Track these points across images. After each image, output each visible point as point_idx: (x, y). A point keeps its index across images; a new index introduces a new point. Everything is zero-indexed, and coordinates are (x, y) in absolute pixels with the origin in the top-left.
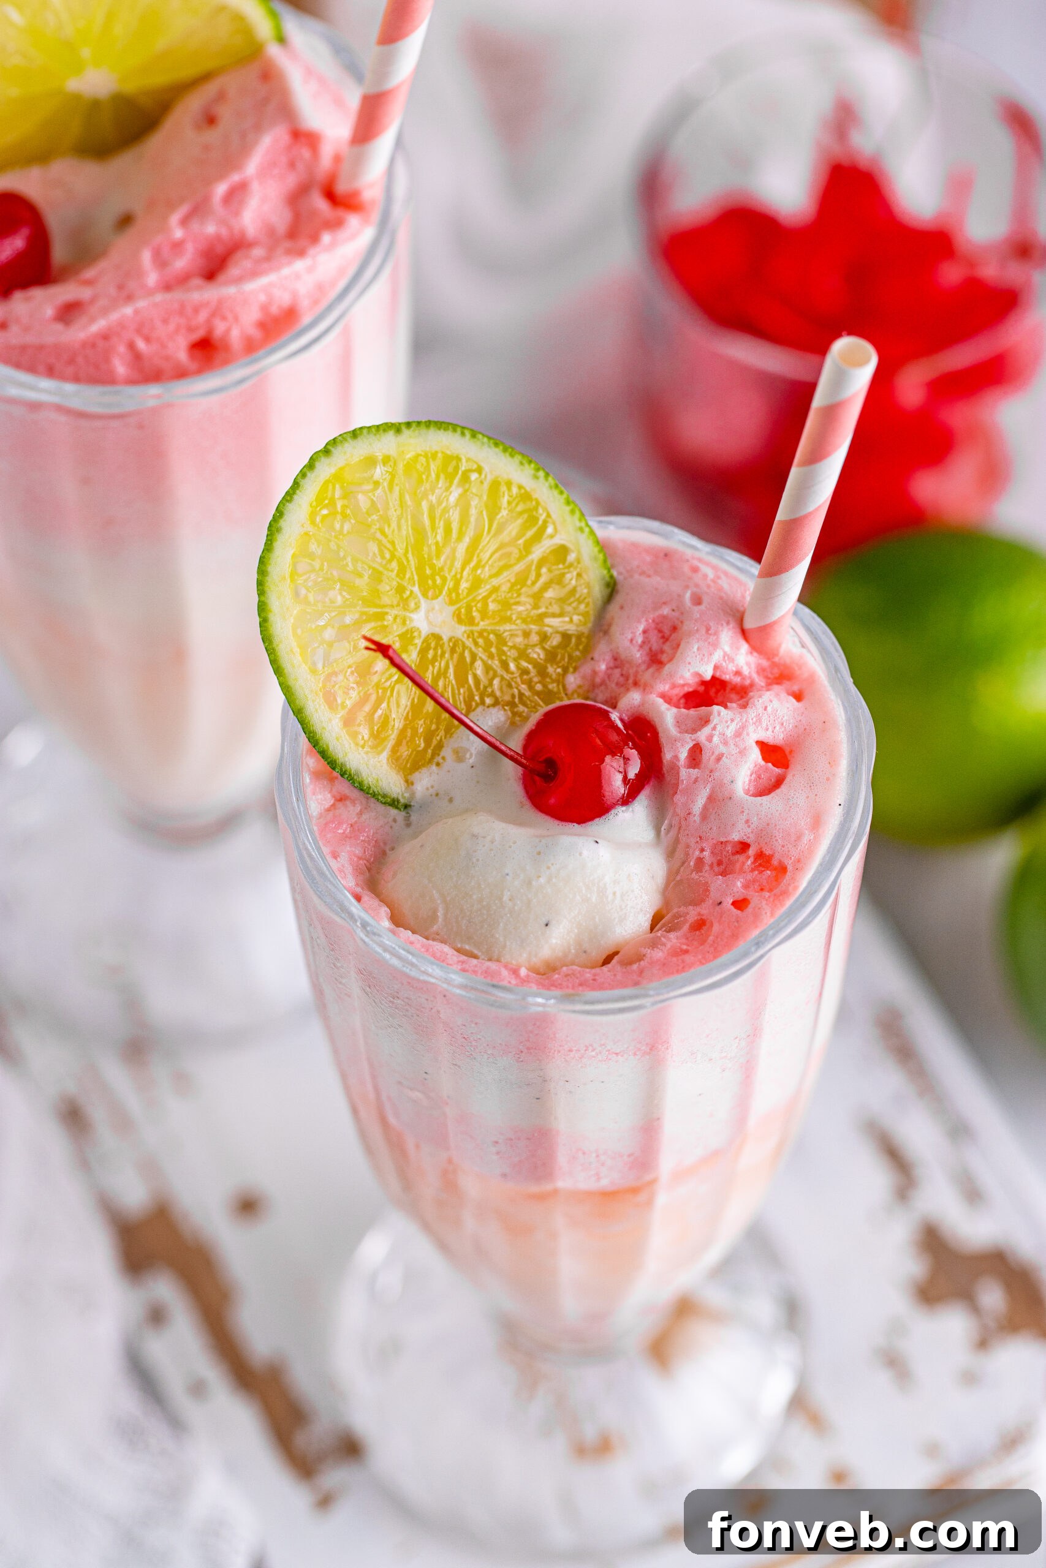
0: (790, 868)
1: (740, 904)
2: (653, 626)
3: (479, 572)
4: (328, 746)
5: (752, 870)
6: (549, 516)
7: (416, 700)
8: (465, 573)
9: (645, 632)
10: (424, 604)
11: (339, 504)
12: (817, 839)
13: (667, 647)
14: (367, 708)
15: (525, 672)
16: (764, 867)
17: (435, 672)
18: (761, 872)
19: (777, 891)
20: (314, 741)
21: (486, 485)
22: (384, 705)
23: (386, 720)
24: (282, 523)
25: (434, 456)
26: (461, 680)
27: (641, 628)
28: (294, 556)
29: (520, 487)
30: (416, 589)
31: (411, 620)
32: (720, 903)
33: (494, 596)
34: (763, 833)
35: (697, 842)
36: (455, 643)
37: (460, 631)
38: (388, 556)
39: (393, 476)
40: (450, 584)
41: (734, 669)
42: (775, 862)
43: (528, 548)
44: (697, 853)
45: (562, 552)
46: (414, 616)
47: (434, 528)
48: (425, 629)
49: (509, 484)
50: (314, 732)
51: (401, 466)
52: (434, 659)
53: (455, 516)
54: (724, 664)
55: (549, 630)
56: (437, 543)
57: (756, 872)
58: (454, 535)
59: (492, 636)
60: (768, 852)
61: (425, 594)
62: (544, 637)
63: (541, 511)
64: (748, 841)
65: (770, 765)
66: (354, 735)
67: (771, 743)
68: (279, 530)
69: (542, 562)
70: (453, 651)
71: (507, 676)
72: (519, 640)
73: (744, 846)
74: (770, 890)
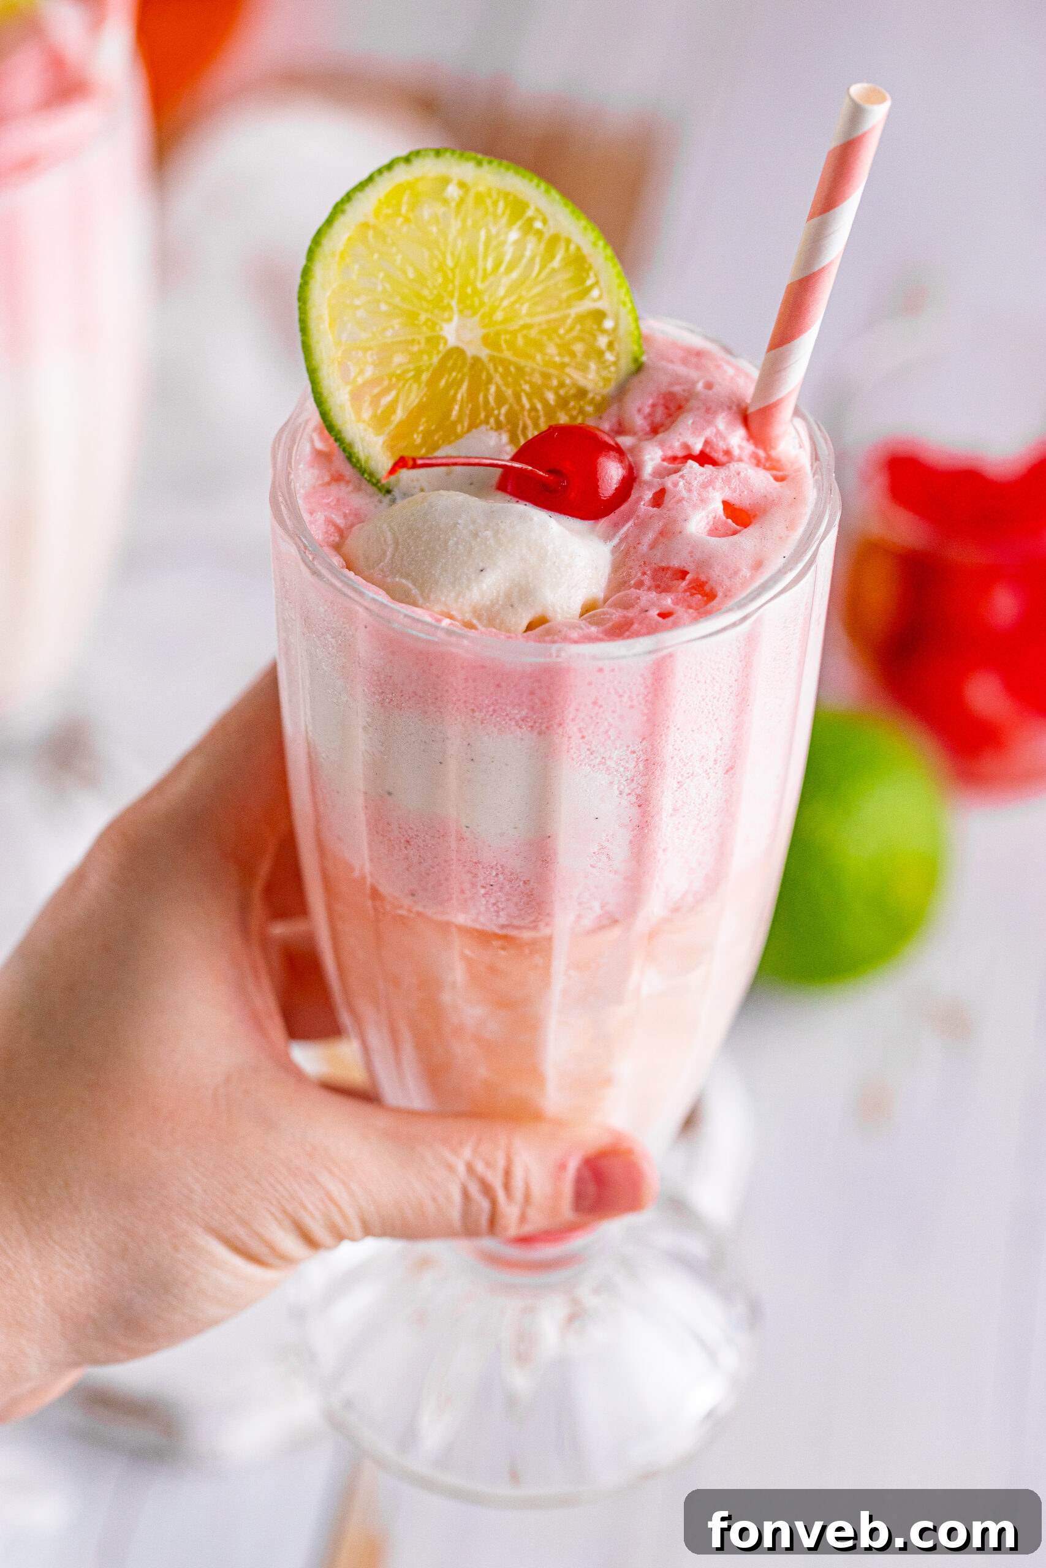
0: (720, 594)
1: (664, 615)
2: (662, 401)
3: (517, 306)
4: (330, 410)
5: (685, 591)
6: (597, 283)
7: (425, 399)
8: (505, 303)
9: (654, 406)
10: (456, 318)
11: (404, 210)
12: (752, 578)
13: (668, 421)
14: (376, 391)
15: (533, 409)
16: (696, 590)
17: (450, 380)
18: (692, 595)
19: (702, 610)
20: (319, 401)
21: (547, 235)
22: (393, 393)
23: (391, 408)
24: (348, 207)
25: (506, 195)
26: (472, 395)
27: (650, 402)
28: (350, 239)
29: (578, 249)
30: (454, 303)
31: (441, 329)
32: (647, 611)
33: (525, 332)
34: (704, 564)
35: (641, 566)
36: (477, 360)
37: (484, 353)
38: (436, 264)
39: (462, 201)
40: (486, 309)
41: (725, 448)
42: (707, 588)
43: (569, 302)
44: (639, 574)
45: (599, 316)
46: (445, 326)
47: (485, 257)
48: (452, 341)
49: (568, 242)
50: (321, 394)
51: (472, 194)
52: (453, 369)
53: (509, 252)
54: (715, 440)
55: (568, 381)
56: (485, 270)
57: (688, 594)
58: (502, 269)
59: (512, 369)
60: (703, 578)
61: (461, 312)
62: (562, 385)
63: (592, 274)
64: (687, 569)
65: (730, 521)
66: (358, 411)
67: (737, 507)
68: (343, 211)
69: (581, 318)
70: (473, 366)
71: (517, 408)
72: (537, 379)
73: (683, 574)
74: (697, 609)
